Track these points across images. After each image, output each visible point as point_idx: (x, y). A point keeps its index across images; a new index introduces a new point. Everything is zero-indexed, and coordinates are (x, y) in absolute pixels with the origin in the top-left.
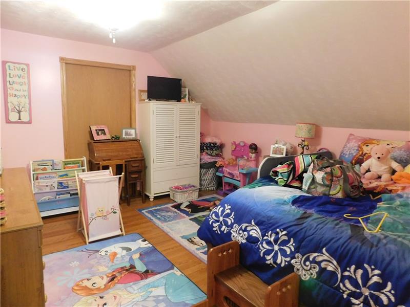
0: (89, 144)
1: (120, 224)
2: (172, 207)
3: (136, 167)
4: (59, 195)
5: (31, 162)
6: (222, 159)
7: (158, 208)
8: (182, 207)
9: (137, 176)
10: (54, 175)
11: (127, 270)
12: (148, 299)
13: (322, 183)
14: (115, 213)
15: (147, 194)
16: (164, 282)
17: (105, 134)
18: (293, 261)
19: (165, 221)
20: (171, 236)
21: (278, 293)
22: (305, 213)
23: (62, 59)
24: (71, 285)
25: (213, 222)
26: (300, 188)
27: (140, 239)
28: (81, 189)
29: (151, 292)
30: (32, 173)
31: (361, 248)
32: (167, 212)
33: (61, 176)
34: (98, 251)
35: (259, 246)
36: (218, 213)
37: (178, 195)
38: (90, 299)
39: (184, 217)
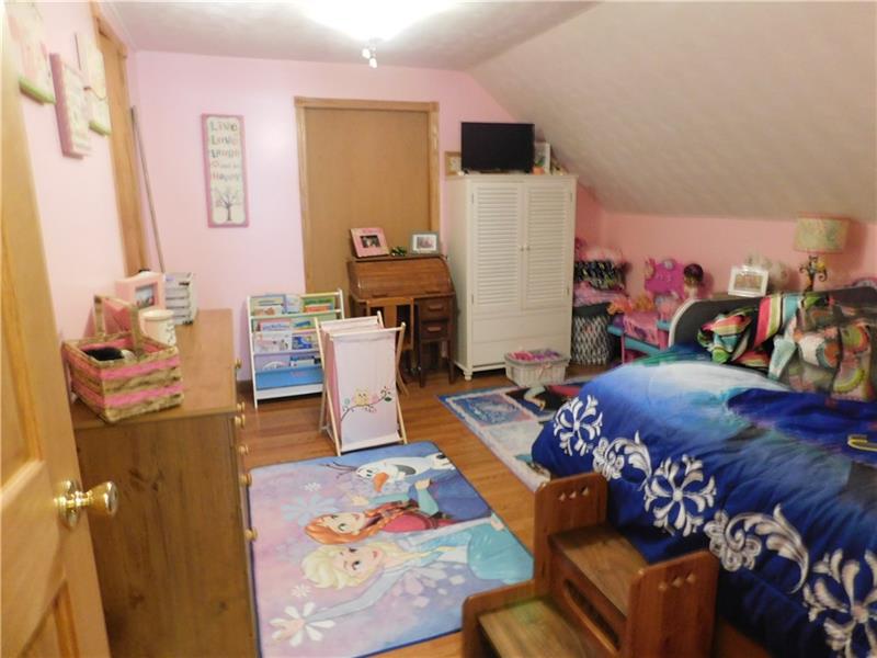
0: (349, 265)
1: (398, 422)
2: (508, 394)
3: (439, 310)
4: (295, 360)
5: (249, 299)
6: (624, 298)
7: (479, 395)
8: (529, 397)
9: (438, 329)
10: (287, 323)
11: (403, 509)
12: (434, 566)
13: (817, 363)
14: (388, 399)
15: (460, 366)
16: (469, 538)
17: (378, 244)
18: (709, 527)
19: (489, 422)
20: (495, 451)
21: (662, 587)
22: (753, 427)
23: (298, 101)
24: (304, 522)
25: (560, 431)
26: (764, 372)
27: (434, 453)
28: (325, 353)
29: (440, 554)
30: (250, 318)
31: (861, 517)
32: (496, 403)
33: (300, 325)
34: (354, 469)
35: (643, 489)
36: (572, 415)
37: (522, 373)
38: (333, 550)
39: (528, 417)
